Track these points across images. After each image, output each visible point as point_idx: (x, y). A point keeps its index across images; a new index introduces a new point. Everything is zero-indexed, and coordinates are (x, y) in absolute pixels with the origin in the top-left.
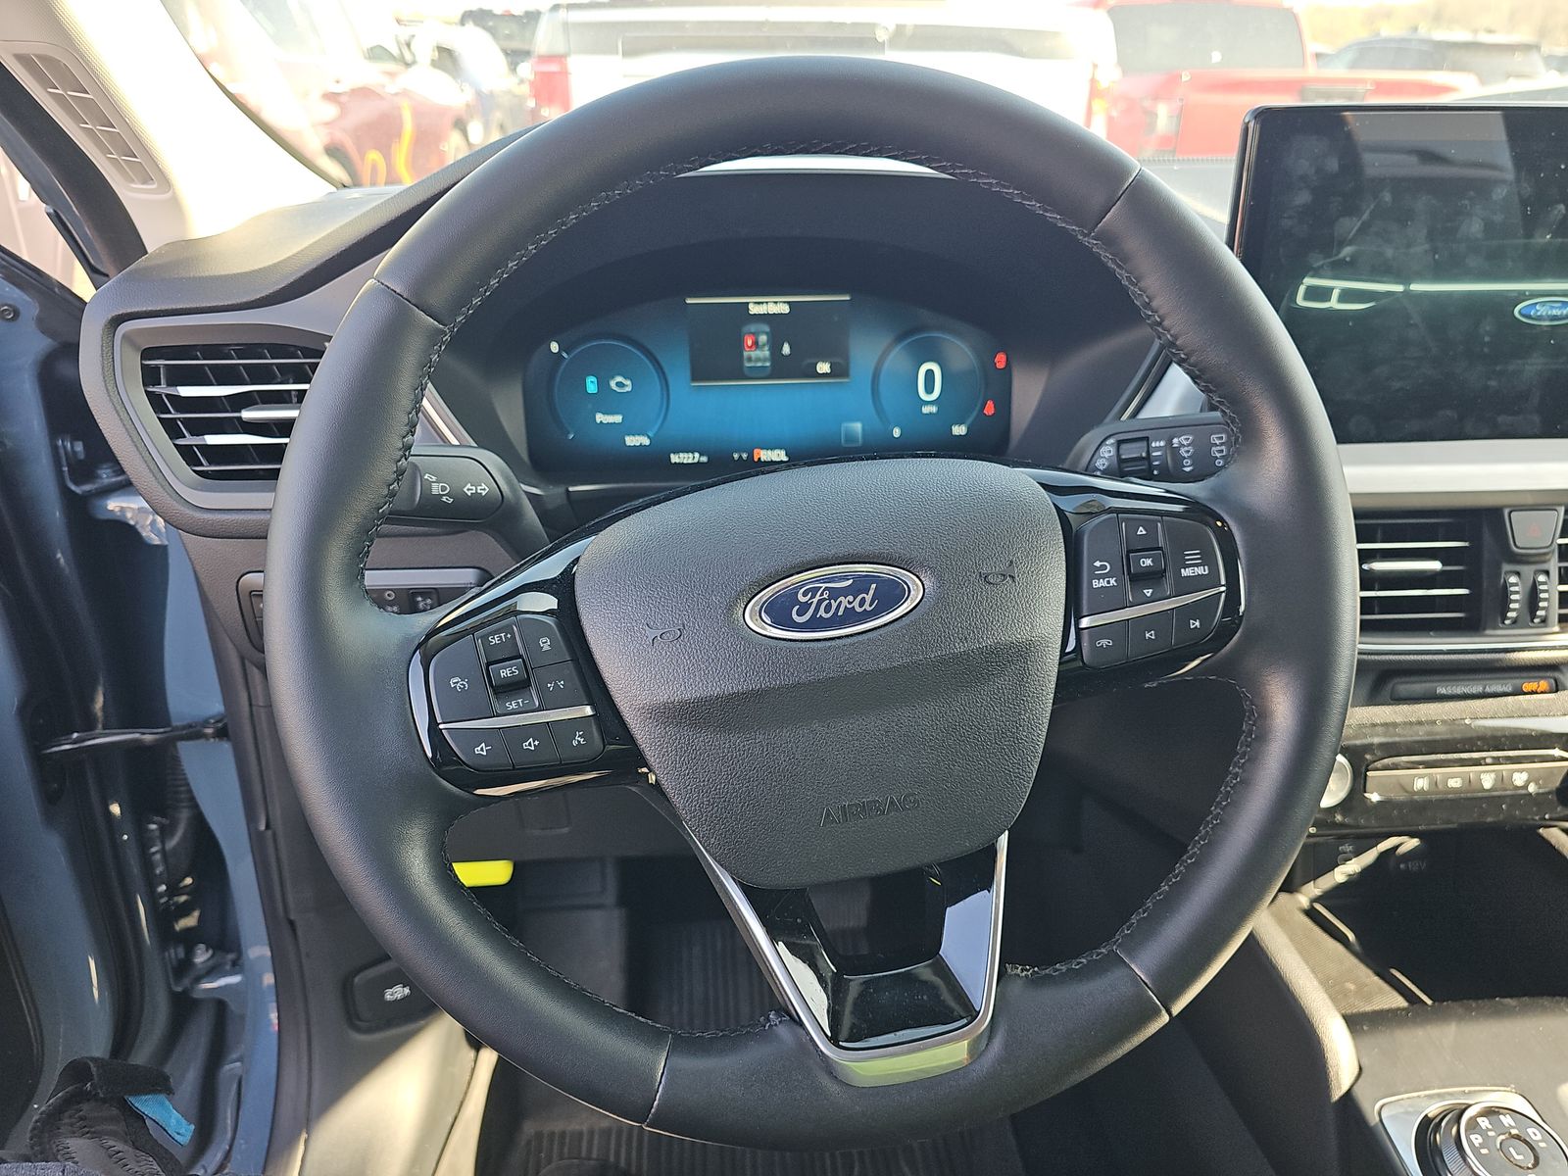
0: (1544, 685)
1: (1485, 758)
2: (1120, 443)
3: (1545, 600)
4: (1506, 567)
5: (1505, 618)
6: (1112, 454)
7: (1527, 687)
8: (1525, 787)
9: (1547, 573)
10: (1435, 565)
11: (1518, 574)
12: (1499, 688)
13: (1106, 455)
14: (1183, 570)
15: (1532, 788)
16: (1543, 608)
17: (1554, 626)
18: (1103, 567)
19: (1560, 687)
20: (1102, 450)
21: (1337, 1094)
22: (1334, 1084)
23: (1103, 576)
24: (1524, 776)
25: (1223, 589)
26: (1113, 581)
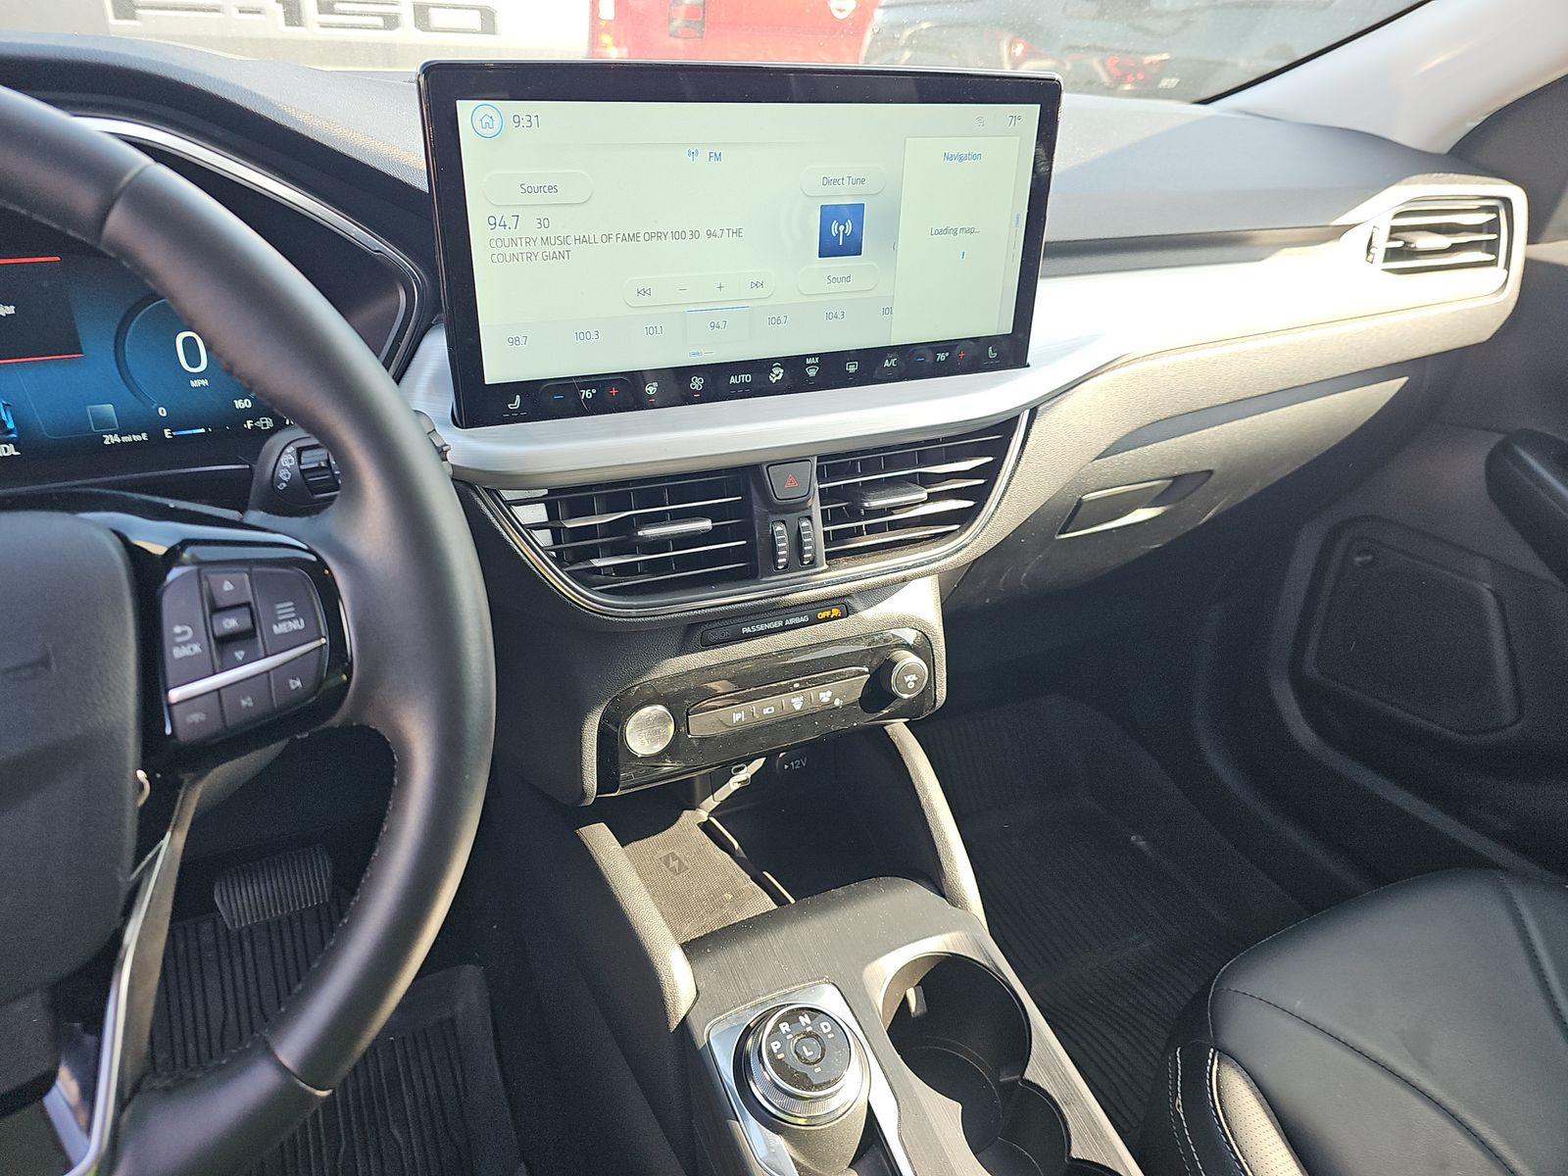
0: (836, 612)
1: (792, 684)
2: (300, 451)
3: (809, 543)
4: (773, 518)
5: (776, 564)
6: (293, 464)
7: (822, 615)
8: (831, 702)
9: (810, 518)
10: (707, 524)
11: (784, 522)
12: (797, 620)
13: (288, 465)
14: (275, 627)
15: (837, 702)
16: (809, 551)
17: (823, 565)
18: (184, 633)
19: (850, 612)
20: (282, 459)
21: (674, 1024)
22: (671, 1016)
23: (185, 643)
24: (829, 694)
25: (323, 641)
26: (197, 648)
